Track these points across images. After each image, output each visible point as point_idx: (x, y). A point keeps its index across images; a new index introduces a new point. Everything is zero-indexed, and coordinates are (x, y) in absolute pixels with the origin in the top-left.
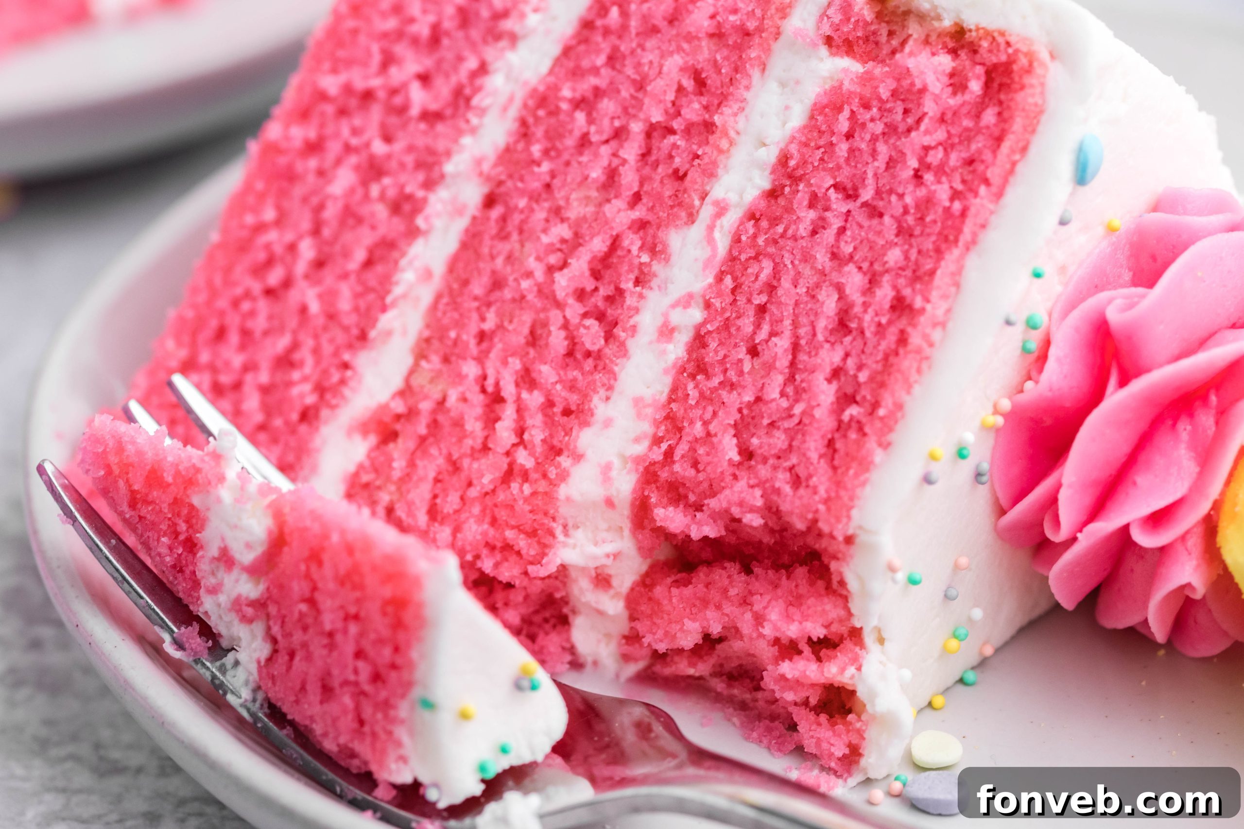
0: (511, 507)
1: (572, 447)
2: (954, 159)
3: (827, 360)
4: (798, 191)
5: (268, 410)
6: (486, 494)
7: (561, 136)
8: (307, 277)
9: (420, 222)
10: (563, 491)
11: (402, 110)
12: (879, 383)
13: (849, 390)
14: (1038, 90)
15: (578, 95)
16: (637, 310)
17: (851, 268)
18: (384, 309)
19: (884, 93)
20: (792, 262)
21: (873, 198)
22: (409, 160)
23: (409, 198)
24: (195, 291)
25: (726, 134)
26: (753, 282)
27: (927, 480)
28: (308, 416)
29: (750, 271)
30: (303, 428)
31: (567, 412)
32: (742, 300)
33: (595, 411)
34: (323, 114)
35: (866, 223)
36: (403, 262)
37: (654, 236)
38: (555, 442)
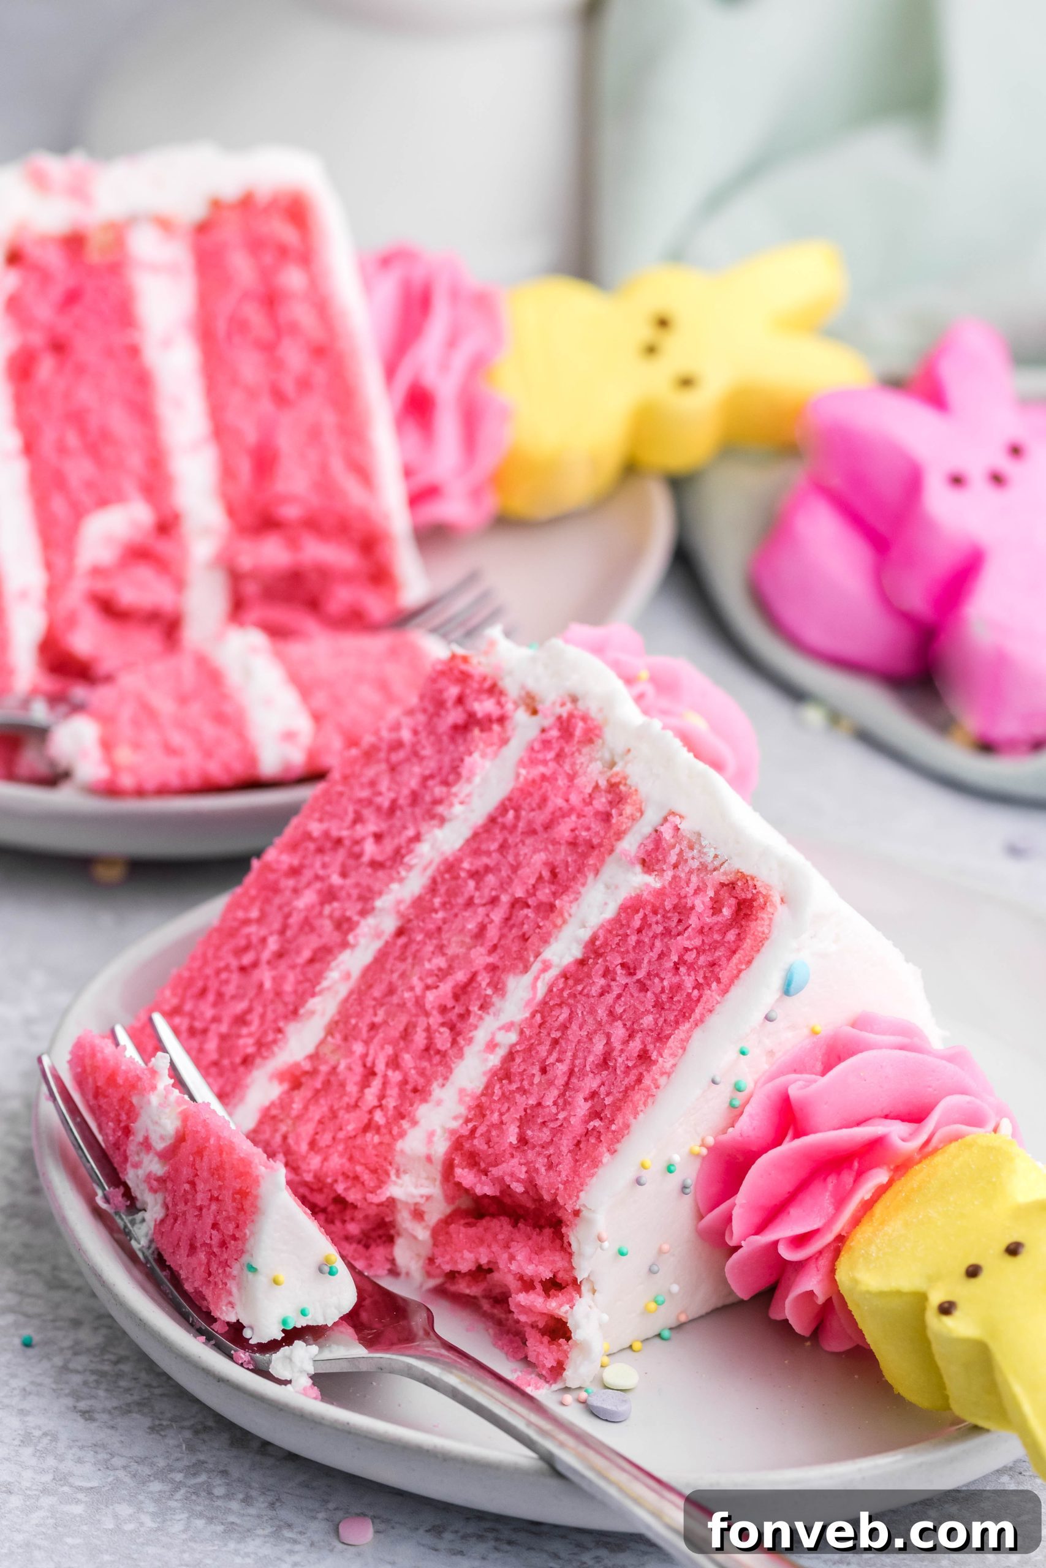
0: (363, 1150)
1: (412, 1115)
2: (702, 960)
3: (588, 1085)
4: (597, 963)
5: (223, 1051)
6: (350, 1138)
7: (456, 895)
8: (269, 962)
9: (351, 938)
10: (400, 1145)
11: (358, 856)
12: (617, 1107)
13: (598, 1109)
14: (767, 922)
15: (473, 868)
16: (476, 1027)
17: (619, 1023)
18: (313, 995)
19: (668, 905)
20: (582, 1012)
21: (645, 978)
22: (355, 893)
23: (349, 920)
24: (193, 958)
25: (562, 915)
26: (554, 1021)
27: (638, 1182)
28: (247, 1061)
29: (554, 1013)
30: (241, 1069)
31: (415, 1090)
32: (544, 1032)
33: (433, 1093)
34: (306, 849)
35: (636, 994)
36: (333, 964)
37: (499, 978)
38: (402, 1110)
